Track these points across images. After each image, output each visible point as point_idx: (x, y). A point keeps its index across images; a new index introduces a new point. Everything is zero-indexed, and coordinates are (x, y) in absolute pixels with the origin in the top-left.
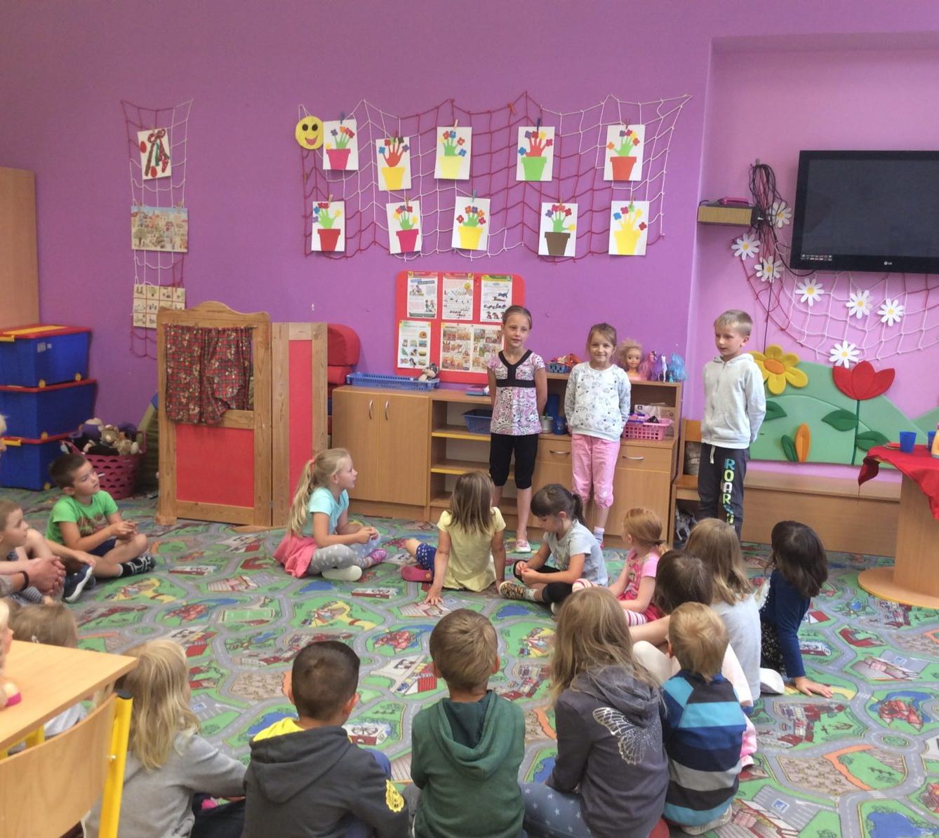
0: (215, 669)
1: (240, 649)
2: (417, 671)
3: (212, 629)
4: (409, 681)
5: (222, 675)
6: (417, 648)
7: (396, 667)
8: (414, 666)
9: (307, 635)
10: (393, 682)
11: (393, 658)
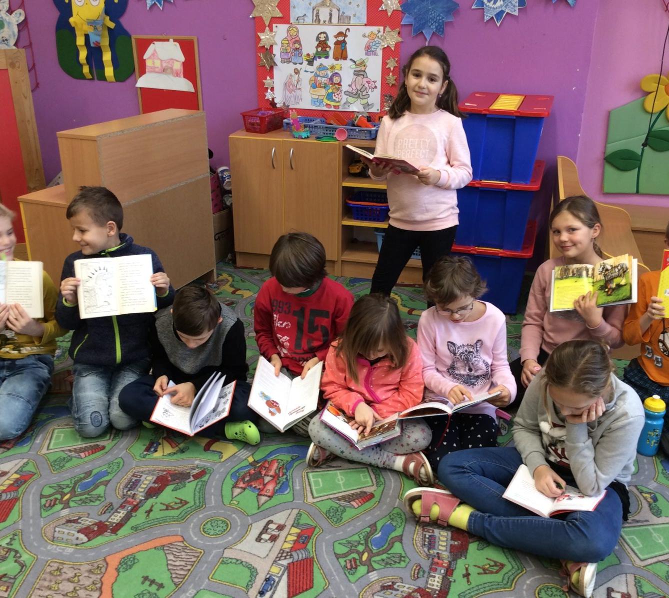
0: (17, 552)
1: (59, 507)
2: (288, 546)
3: (30, 468)
4: (275, 570)
5: (23, 566)
6: (287, 496)
7: (259, 539)
8: (283, 534)
9: (150, 473)
10: (253, 572)
11: (256, 517)
